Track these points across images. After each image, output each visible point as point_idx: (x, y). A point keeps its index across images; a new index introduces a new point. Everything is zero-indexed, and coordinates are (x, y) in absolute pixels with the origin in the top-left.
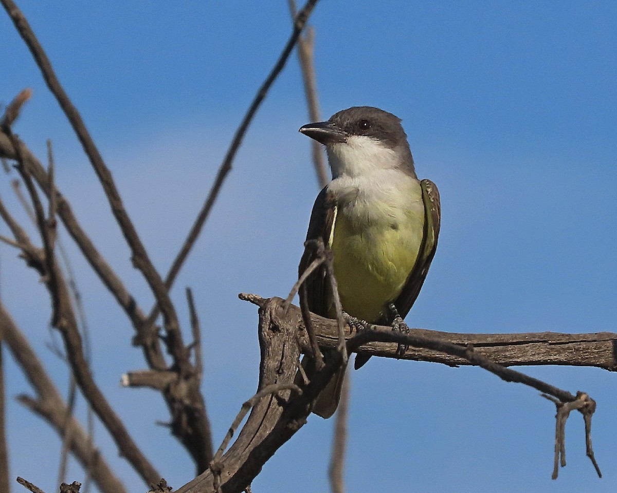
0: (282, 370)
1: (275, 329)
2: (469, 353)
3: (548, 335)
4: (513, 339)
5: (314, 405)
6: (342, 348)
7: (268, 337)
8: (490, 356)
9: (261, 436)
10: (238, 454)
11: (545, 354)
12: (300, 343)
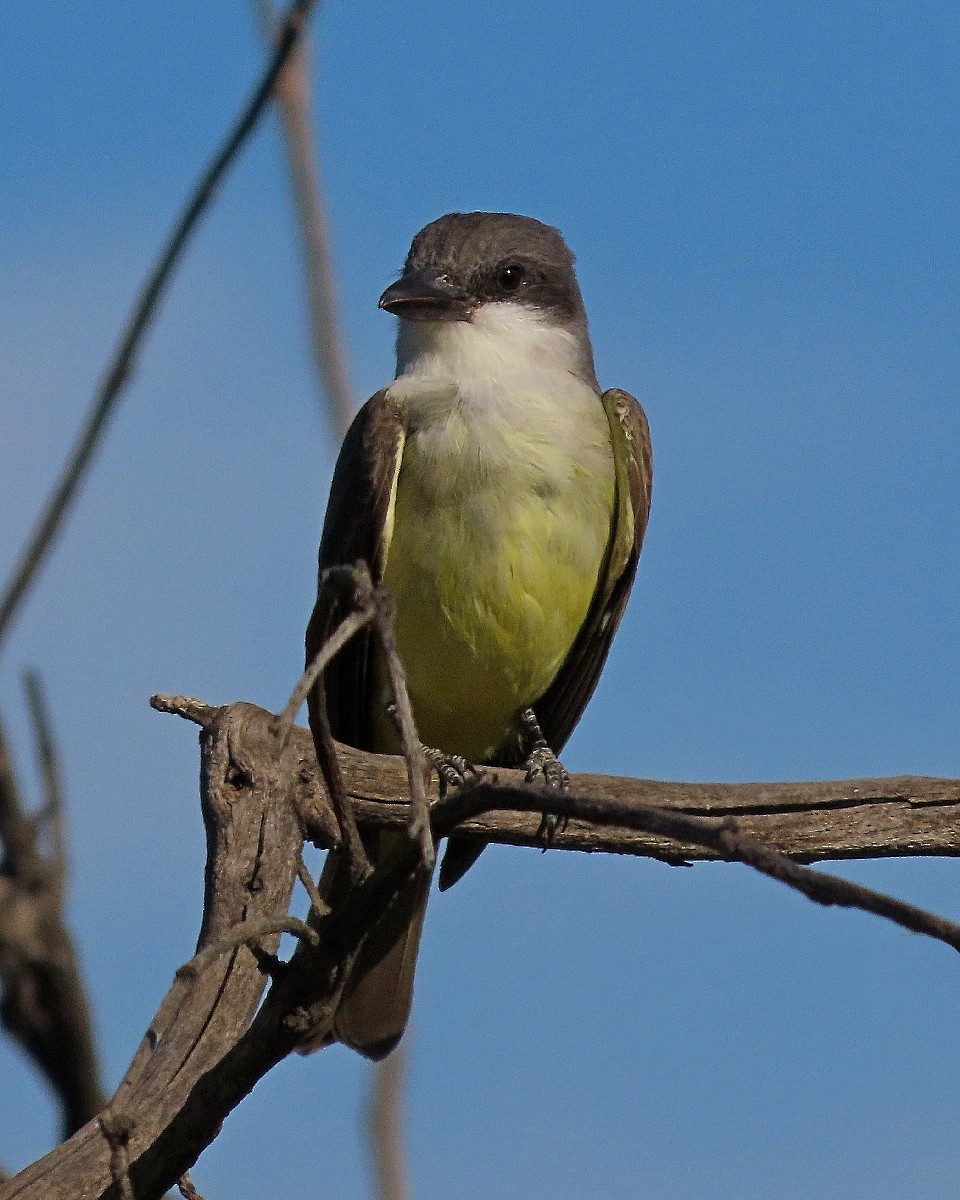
0: (261, 881)
1: (241, 780)
2: (727, 836)
3: (907, 783)
4: (823, 795)
5: (349, 968)
6: (421, 830)
7: (222, 801)
8: (766, 838)
9: (212, 1046)
10: (157, 1089)
11: (902, 830)
12: (303, 814)
